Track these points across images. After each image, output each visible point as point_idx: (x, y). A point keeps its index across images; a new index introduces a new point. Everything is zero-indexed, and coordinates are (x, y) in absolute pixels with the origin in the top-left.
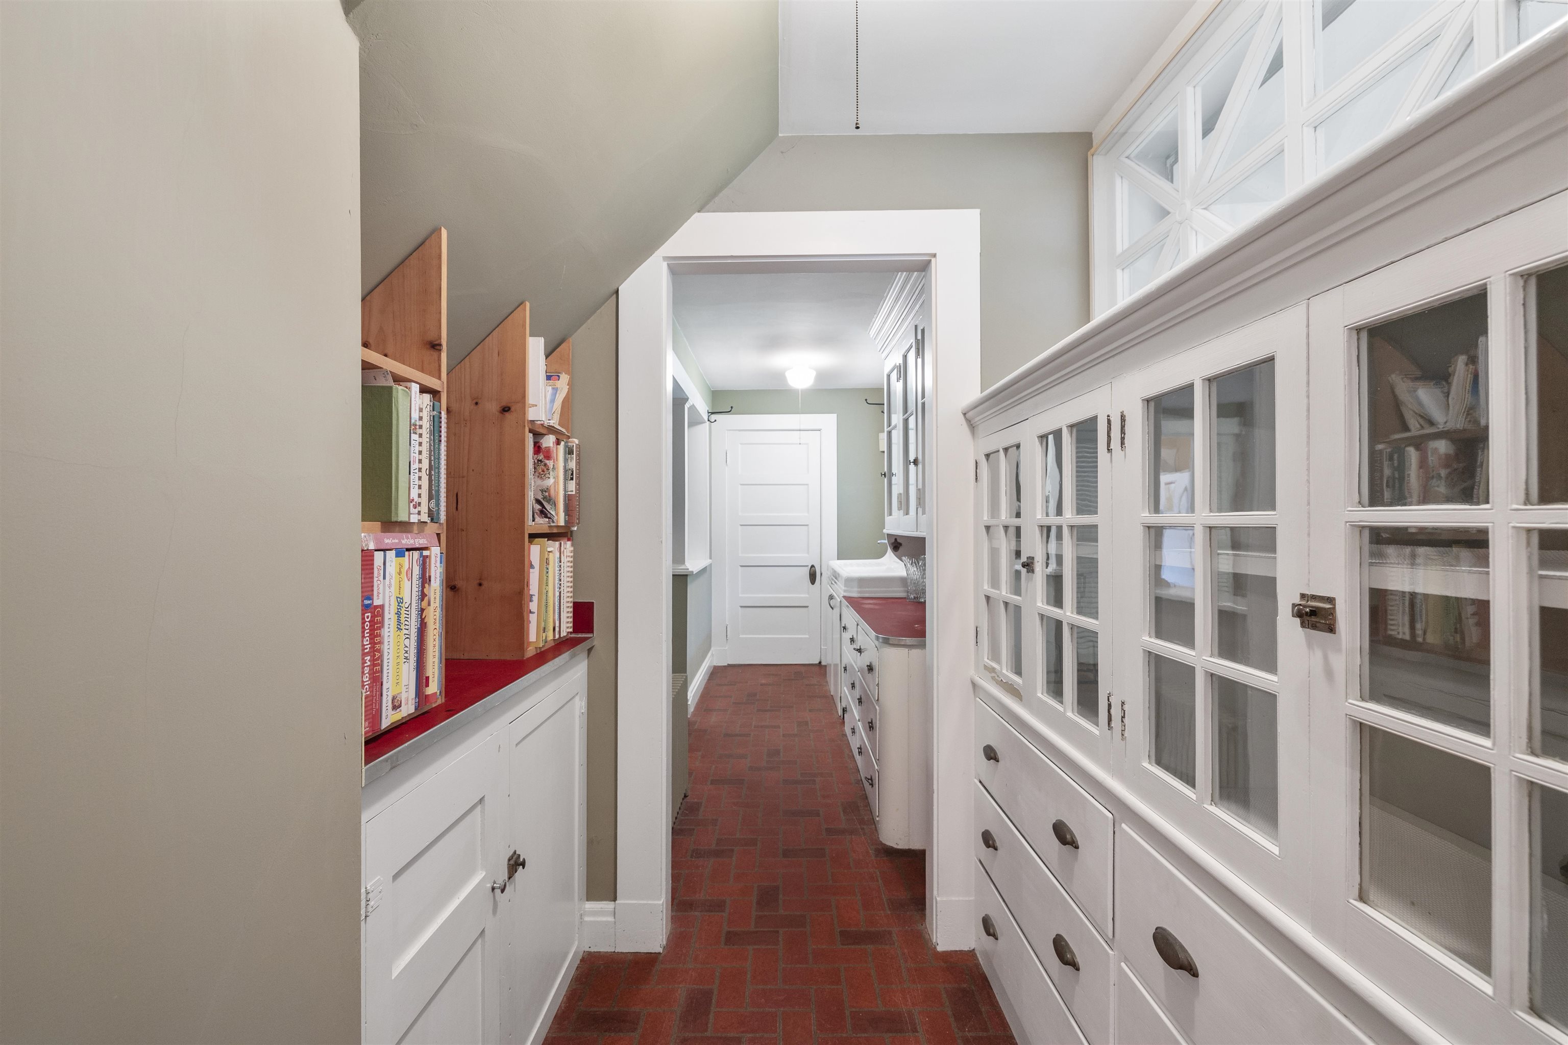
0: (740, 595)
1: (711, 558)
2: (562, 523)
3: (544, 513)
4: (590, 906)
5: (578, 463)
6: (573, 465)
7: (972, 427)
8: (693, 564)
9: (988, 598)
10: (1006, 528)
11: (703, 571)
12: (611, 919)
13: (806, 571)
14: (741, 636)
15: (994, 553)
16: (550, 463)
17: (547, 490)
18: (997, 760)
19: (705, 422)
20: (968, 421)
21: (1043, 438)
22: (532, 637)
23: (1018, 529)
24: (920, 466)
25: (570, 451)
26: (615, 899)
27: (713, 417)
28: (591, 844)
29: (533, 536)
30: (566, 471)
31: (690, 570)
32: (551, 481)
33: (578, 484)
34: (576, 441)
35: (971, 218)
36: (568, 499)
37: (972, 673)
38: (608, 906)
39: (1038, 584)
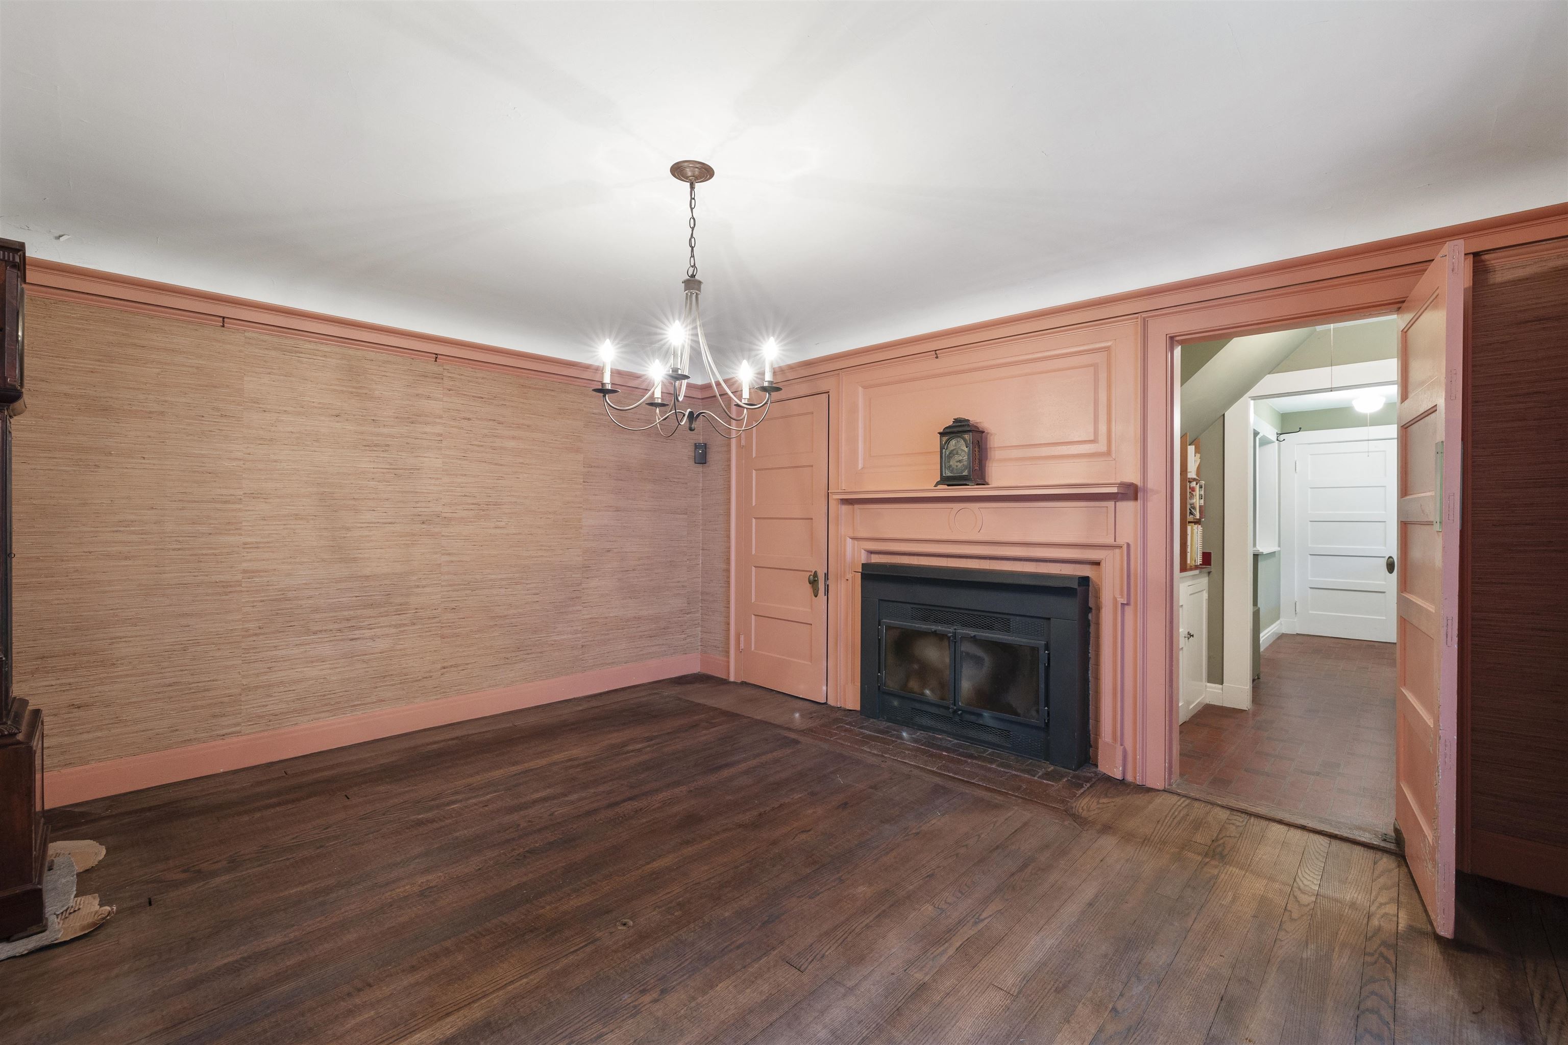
0: (1309, 579)
1: (1279, 546)
2: (1198, 517)
3: (1191, 513)
4: (1209, 684)
5: (1204, 492)
6: (1202, 493)
8: (1264, 547)
11: (1272, 554)
12: (1220, 691)
13: (1383, 562)
14: (1310, 612)
16: (1194, 493)
17: (1193, 504)
19: (1274, 442)
22: (1189, 562)
25: (1201, 487)
26: (1222, 683)
27: (1282, 437)
28: (1210, 658)
29: (1189, 522)
30: (1199, 495)
31: (1261, 551)
32: (1195, 500)
33: (1204, 501)
34: (1203, 482)
36: (1200, 507)
38: (1221, 686)
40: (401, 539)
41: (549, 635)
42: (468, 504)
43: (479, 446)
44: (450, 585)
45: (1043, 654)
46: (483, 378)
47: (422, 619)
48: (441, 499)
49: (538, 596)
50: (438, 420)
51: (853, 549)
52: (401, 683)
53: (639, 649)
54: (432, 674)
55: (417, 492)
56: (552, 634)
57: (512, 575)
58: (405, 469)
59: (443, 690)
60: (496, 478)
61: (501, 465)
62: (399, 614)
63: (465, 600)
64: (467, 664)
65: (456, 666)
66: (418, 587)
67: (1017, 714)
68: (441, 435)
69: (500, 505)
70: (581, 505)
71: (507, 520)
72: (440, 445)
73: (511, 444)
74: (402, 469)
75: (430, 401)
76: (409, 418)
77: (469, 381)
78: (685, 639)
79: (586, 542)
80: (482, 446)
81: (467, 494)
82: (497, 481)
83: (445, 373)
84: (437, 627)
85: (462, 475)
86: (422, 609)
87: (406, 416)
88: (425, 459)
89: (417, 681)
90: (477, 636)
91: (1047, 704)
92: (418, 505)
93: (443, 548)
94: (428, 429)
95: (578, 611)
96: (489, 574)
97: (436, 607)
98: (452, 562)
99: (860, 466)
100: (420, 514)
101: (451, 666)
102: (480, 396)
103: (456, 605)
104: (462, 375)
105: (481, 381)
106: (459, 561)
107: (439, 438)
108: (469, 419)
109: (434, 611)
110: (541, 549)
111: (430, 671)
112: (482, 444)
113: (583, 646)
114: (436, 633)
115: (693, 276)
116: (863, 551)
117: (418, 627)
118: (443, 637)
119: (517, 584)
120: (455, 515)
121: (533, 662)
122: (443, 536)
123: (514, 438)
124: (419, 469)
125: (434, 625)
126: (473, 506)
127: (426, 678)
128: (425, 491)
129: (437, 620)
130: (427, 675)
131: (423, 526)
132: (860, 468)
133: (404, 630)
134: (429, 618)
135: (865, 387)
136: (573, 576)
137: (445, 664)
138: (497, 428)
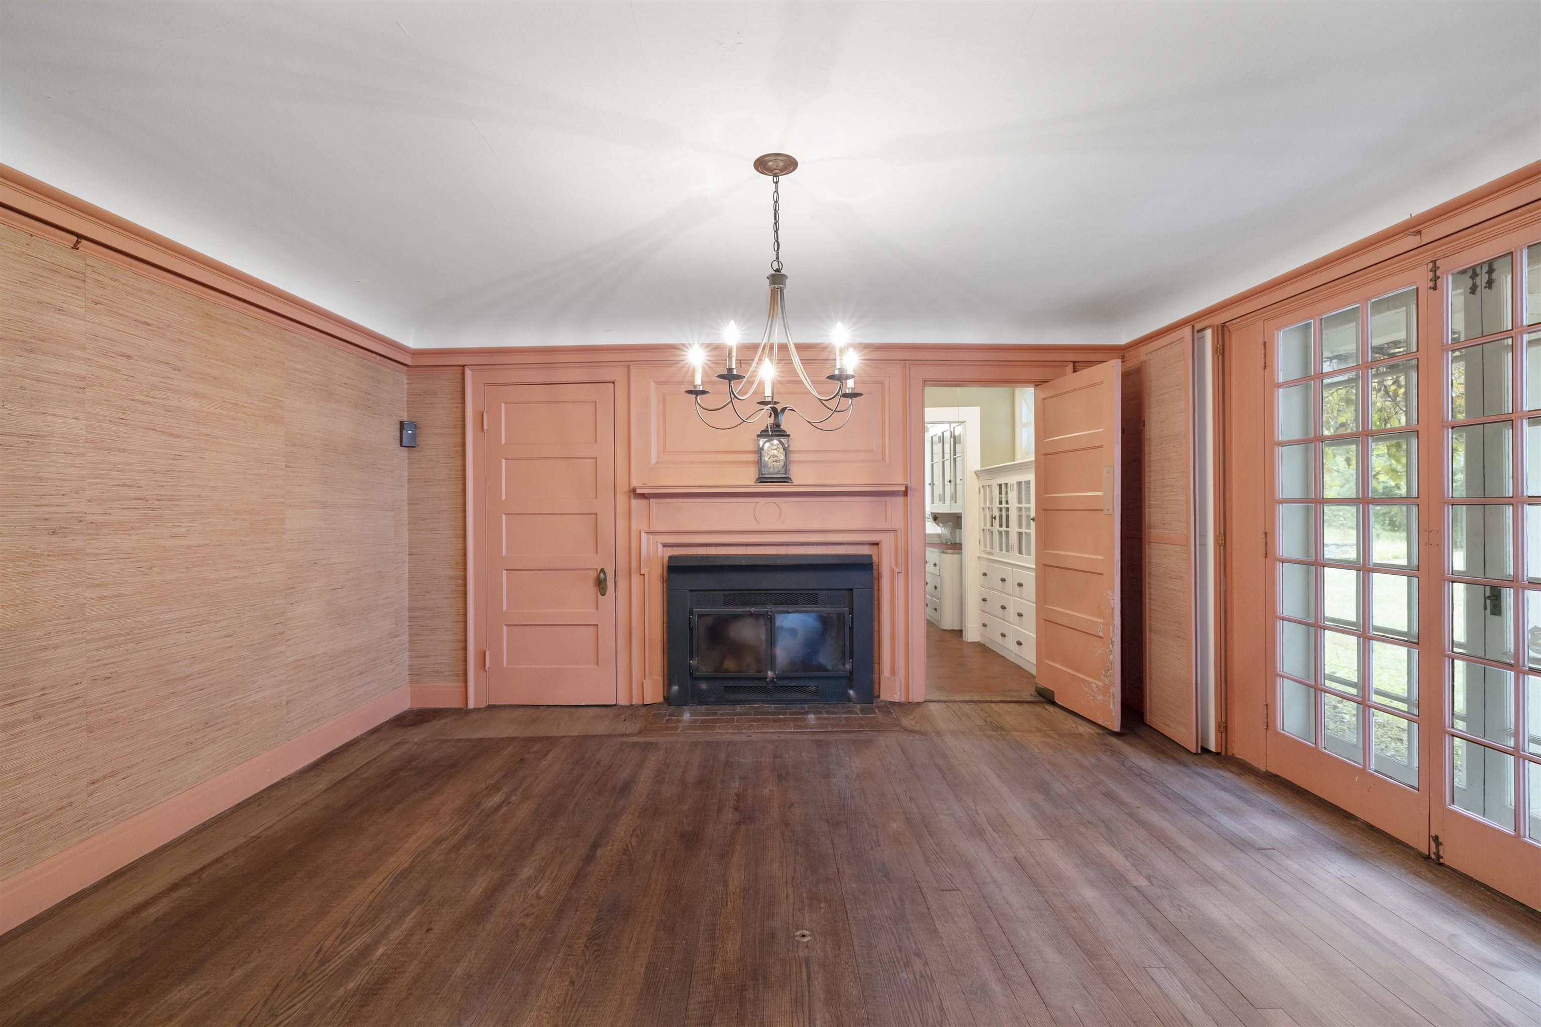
7: (978, 477)
9: (983, 529)
10: (989, 508)
15: (985, 516)
18: (986, 626)
20: (977, 475)
21: (1000, 486)
23: (992, 508)
24: (952, 483)
35: (977, 410)
37: (978, 554)
39: (997, 523)
40: (12, 564)
41: (247, 694)
42: (131, 499)
43: (144, 403)
44: (102, 639)
45: (848, 617)
46: (150, 292)
47: (53, 705)
48: (84, 490)
49: (230, 638)
50: (78, 353)
51: (648, 543)
52: (16, 831)
53: (350, 692)
54: (71, 800)
55: (40, 478)
56: (249, 693)
57: (196, 610)
58: (19, 435)
59: (93, 822)
60: (172, 456)
61: (179, 436)
62: (11, 704)
63: (126, 660)
64: (131, 767)
65: (113, 774)
66: (45, 648)
67: (826, 670)
68: (84, 378)
69: (178, 500)
70: (284, 500)
71: (188, 524)
72: (82, 396)
73: (192, 404)
74: (12, 435)
75: (62, 317)
76: (24, 342)
77: (127, 293)
78: (394, 670)
79: (290, 553)
80: (149, 403)
81: (128, 482)
82: (174, 462)
83: (89, 273)
84: (80, 714)
85: (119, 450)
86: (53, 687)
87: (21, 338)
88: (56, 419)
89: (47, 818)
90: (146, 717)
91: (851, 657)
92: (43, 502)
93: (88, 576)
94: (60, 365)
95: (281, 652)
96: (163, 612)
97: (79, 680)
98: (104, 597)
99: (654, 460)
100: (47, 516)
101: (105, 777)
102: (145, 320)
103: (112, 670)
104: (116, 280)
105: (146, 296)
106: (116, 596)
107: (81, 384)
108: (129, 357)
109: (76, 688)
110: (235, 567)
111: (68, 796)
112: (150, 400)
113: (287, 702)
114: (79, 724)
115: (778, 270)
116: (659, 544)
117: (46, 721)
118: (90, 730)
119: (203, 623)
120: (107, 517)
121: (227, 740)
122: (88, 554)
123: (195, 394)
124: (44, 436)
125: (75, 712)
126: (138, 502)
127: (63, 808)
128: (58, 476)
129: (81, 701)
130: (64, 803)
131: (54, 539)
132: (653, 463)
133: (21, 732)
134: (66, 702)
135: (657, 383)
136: (275, 602)
137: (96, 776)
138: (172, 376)
